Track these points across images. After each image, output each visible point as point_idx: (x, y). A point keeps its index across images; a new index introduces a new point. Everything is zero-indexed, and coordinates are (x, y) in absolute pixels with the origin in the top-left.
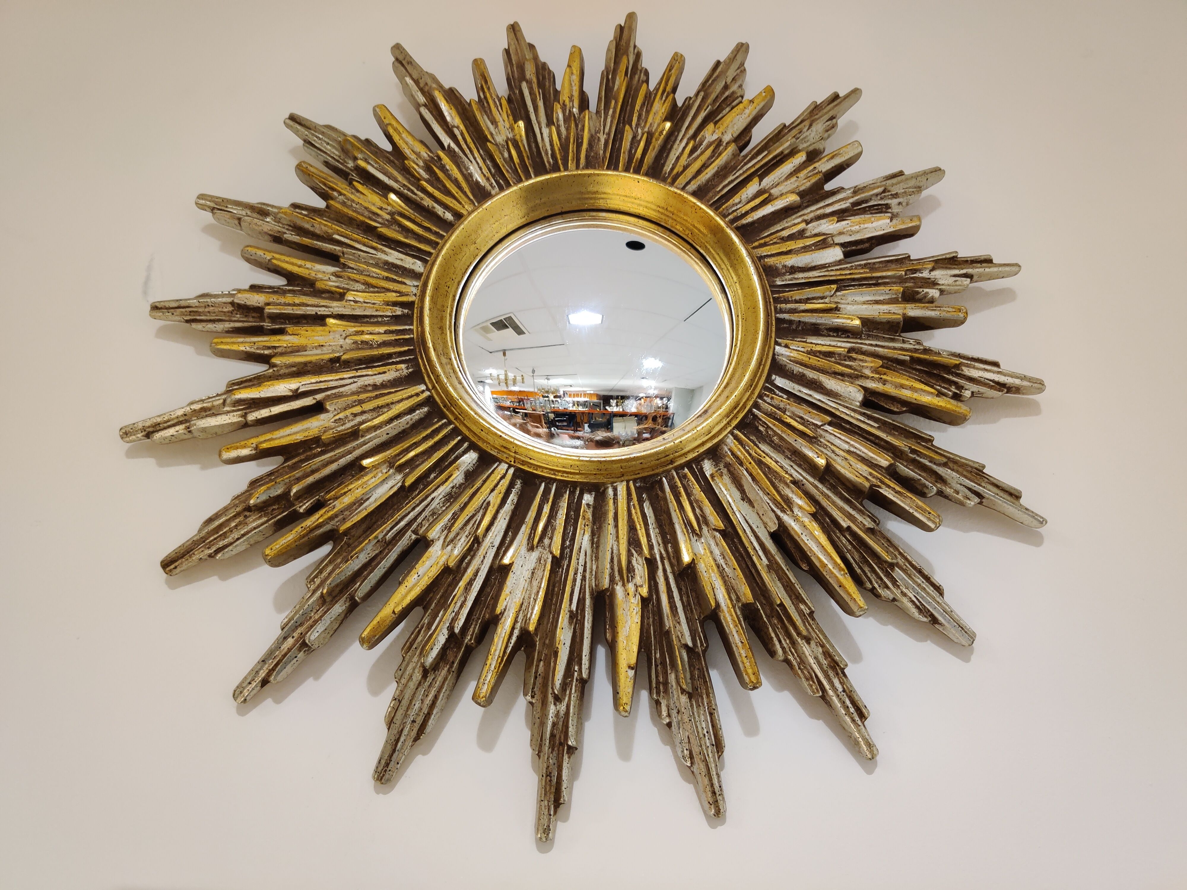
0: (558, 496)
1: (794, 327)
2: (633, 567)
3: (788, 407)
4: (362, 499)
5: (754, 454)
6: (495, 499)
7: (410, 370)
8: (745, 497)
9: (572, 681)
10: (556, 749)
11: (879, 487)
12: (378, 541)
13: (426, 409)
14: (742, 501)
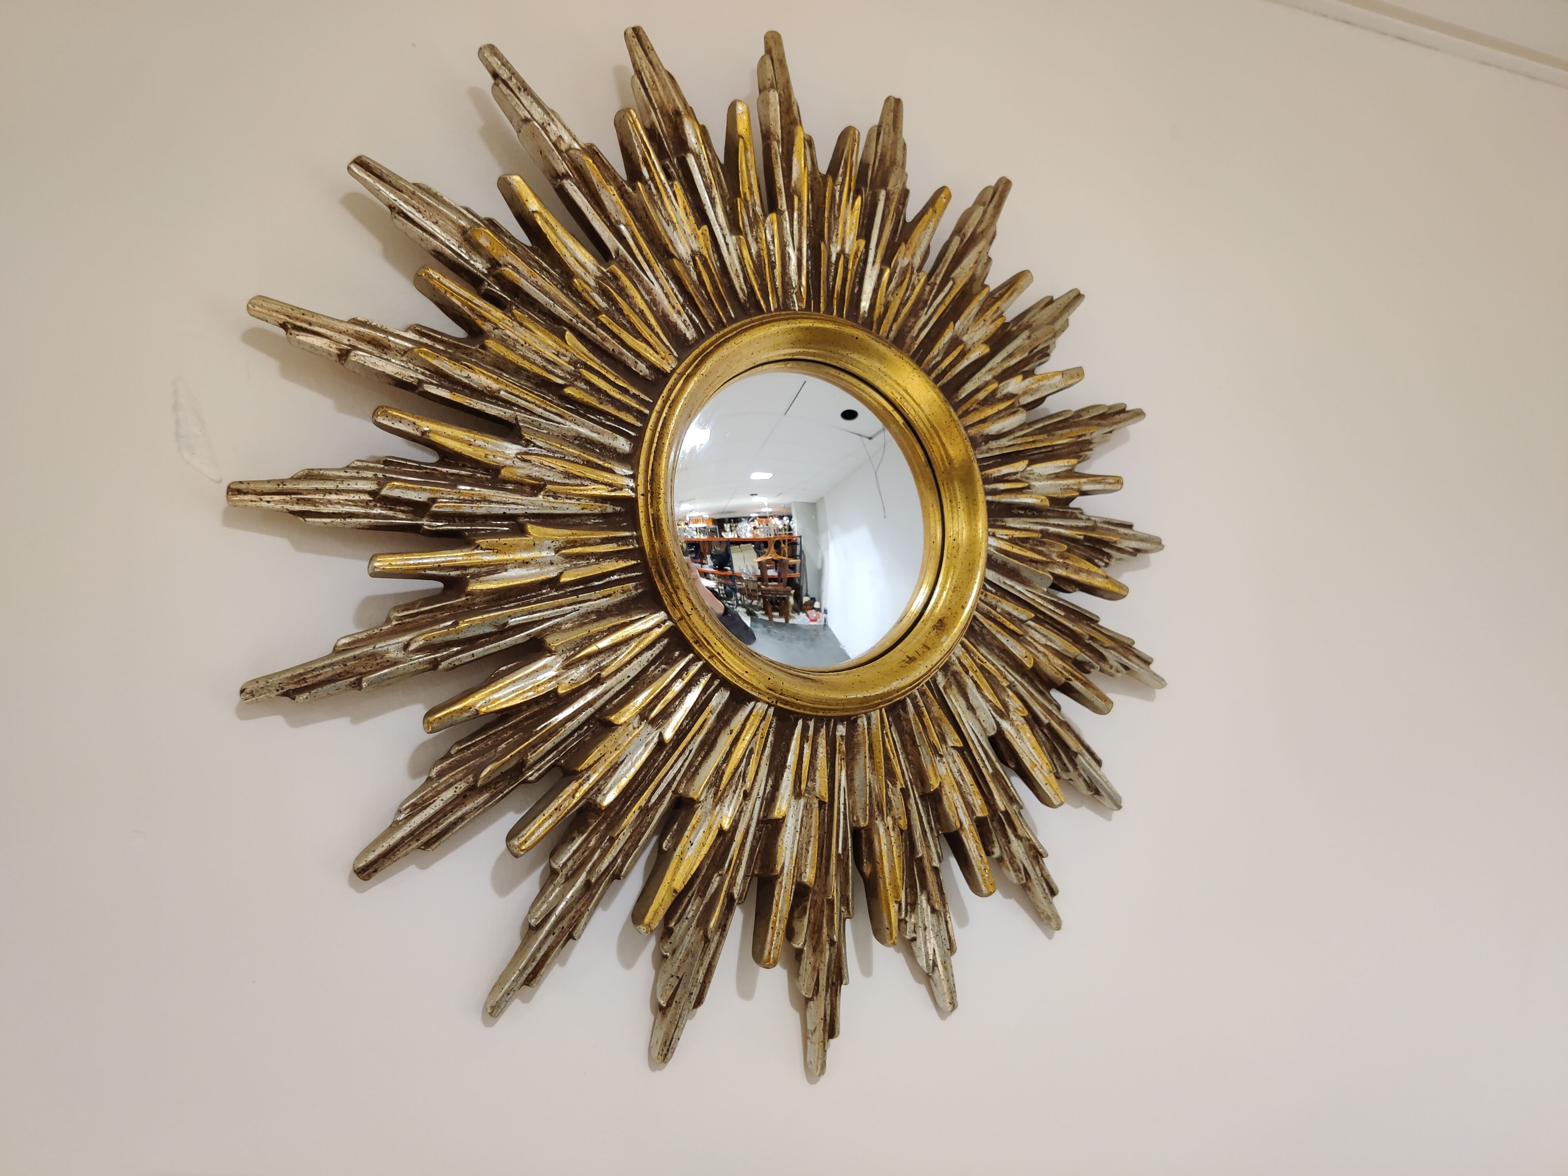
2: (891, 799)
3: (999, 604)
5: (978, 661)
7: (639, 591)
8: (971, 708)
10: (829, 990)
14: (968, 712)
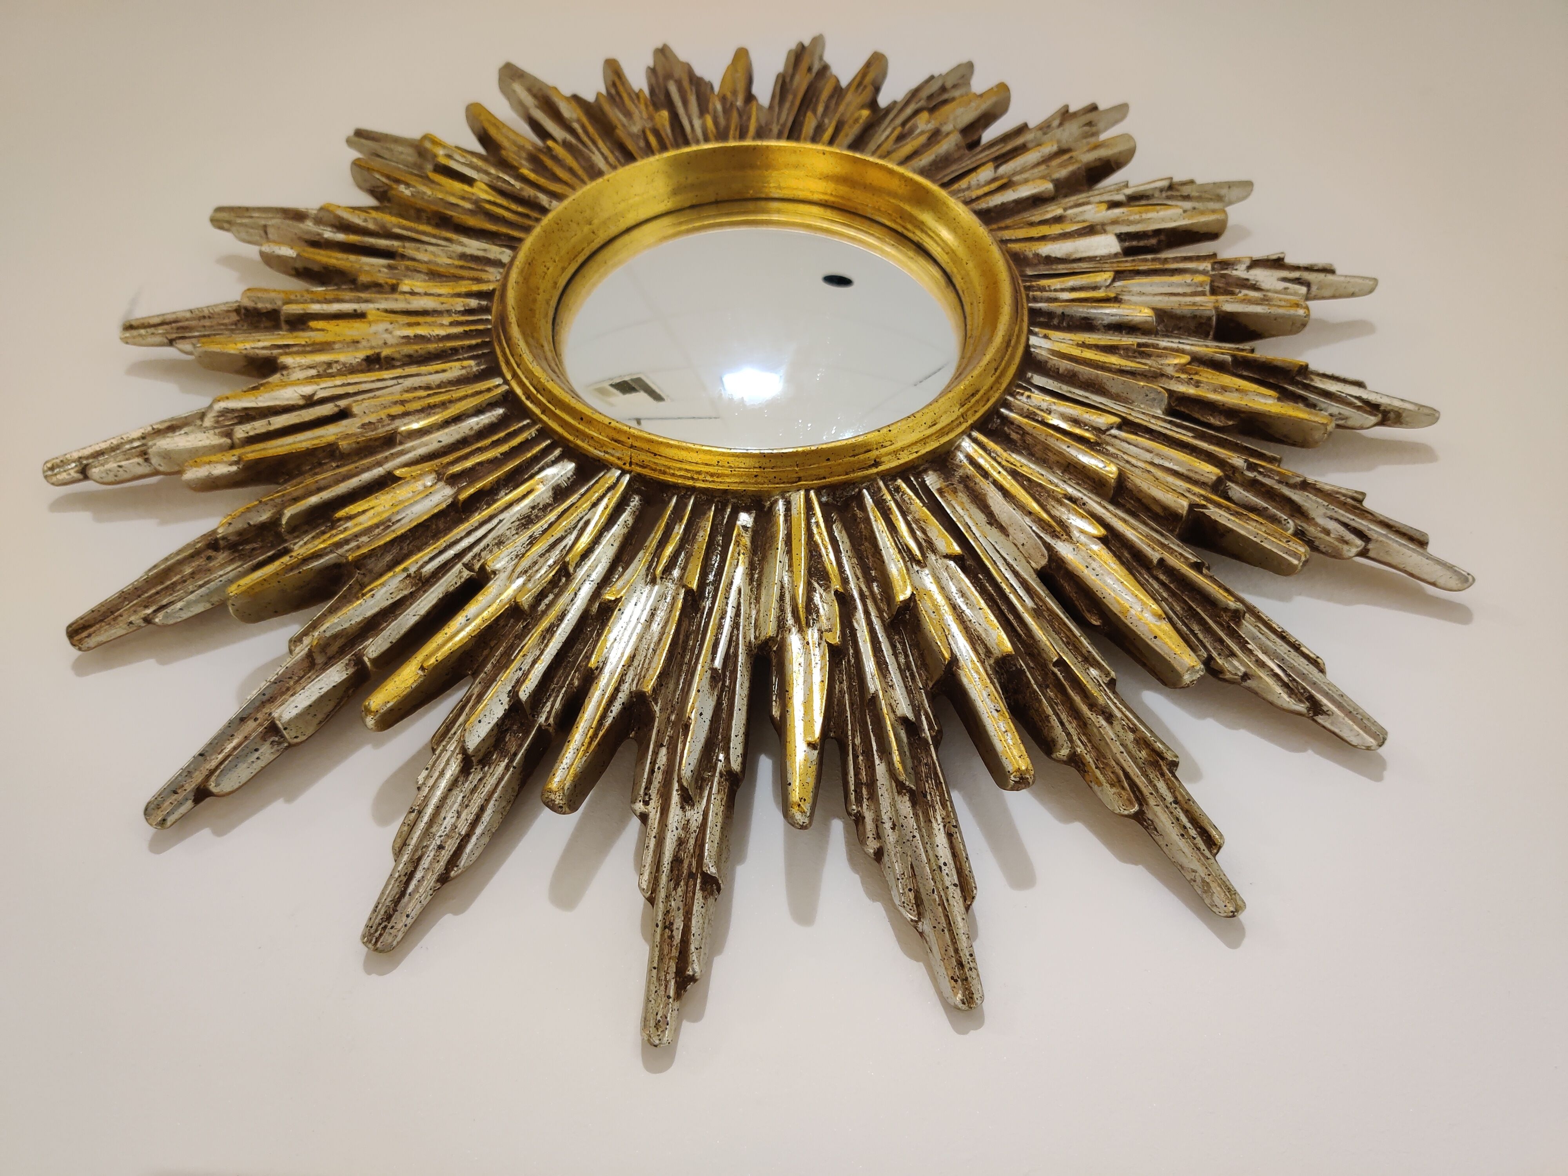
0: (698, 513)
1: (1056, 322)
2: (816, 606)
3: (1053, 407)
4: (389, 520)
5: (1004, 463)
6: (598, 516)
7: (482, 367)
8: (992, 519)
9: (713, 776)
10: (682, 883)
11: (1204, 507)
12: (409, 576)
13: (500, 411)
14: (989, 527)
